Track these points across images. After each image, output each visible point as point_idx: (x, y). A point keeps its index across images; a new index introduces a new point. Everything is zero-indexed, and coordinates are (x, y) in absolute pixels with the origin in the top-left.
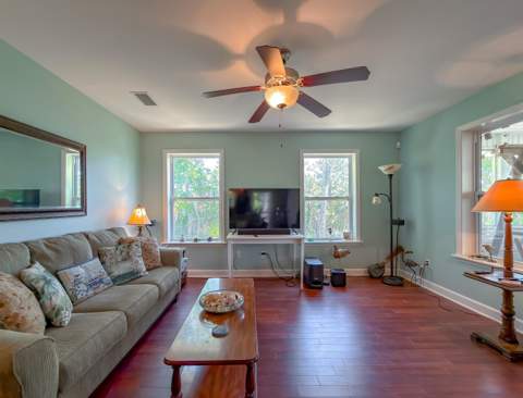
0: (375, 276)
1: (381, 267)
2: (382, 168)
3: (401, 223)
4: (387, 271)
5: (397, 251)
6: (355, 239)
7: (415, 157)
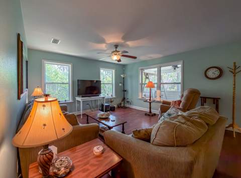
0: (119, 107)
1: (121, 104)
2: (122, 76)
3: (126, 91)
4: (122, 105)
5: (124, 99)
6: (114, 96)
7: (128, 73)
